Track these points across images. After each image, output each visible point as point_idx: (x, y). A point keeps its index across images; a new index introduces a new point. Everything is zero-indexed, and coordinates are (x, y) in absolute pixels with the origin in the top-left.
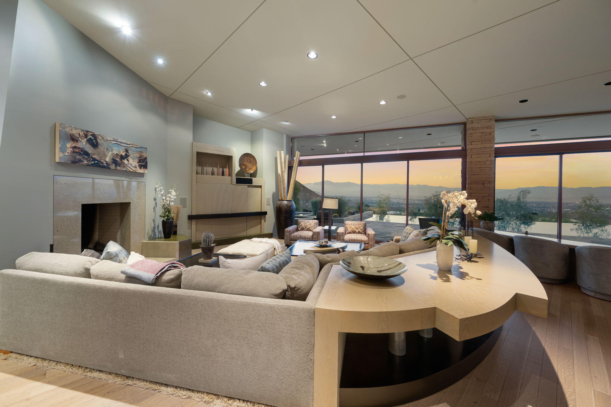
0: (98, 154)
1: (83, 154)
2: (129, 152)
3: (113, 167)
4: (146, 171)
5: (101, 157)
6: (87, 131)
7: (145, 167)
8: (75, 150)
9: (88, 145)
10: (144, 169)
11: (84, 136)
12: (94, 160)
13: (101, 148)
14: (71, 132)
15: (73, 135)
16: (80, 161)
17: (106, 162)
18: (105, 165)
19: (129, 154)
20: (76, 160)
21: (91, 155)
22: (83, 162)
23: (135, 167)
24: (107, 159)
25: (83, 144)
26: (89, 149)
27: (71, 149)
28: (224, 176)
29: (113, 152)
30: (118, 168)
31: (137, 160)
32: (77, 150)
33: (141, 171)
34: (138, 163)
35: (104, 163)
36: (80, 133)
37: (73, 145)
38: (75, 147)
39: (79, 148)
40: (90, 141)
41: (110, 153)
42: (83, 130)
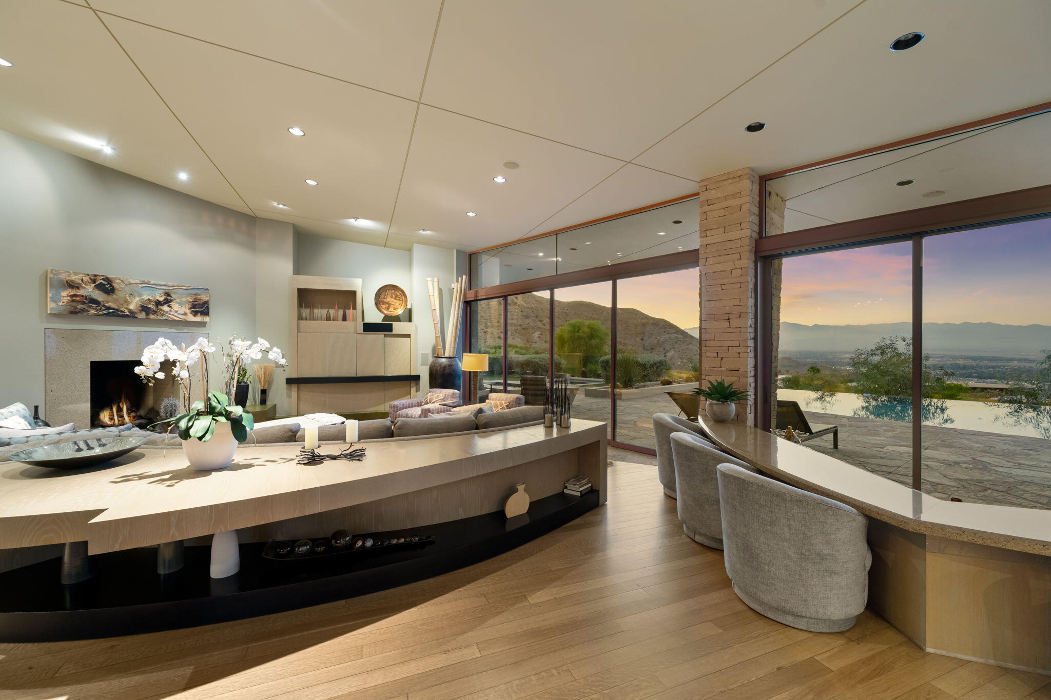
0: (115, 301)
1: (89, 303)
2: (173, 295)
3: (143, 315)
4: (207, 319)
5: (120, 304)
6: (96, 276)
7: (206, 313)
8: (74, 298)
9: (97, 292)
10: (202, 316)
11: (90, 281)
12: (108, 308)
13: (119, 295)
14: (68, 278)
15: (72, 281)
16: (83, 310)
17: (130, 311)
18: (128, 313)
19: (172, 299)
20: (77, 310)
21: (102, 303)
22: (89, 311)
23: (185, 314)
24: (132, 307)
25: (89, 290)
26: (99, 296)
27: (69, 298)
28: (346, 321)
29: (142, 297)
30: (152, 316)
31: (188, 306)
32: (78, 299)
33: (198, 319)
34: (189, 309)
35: (126, 311)
36: (84, 278)
37: (72, 293)
38: (75, 295)
39: (82, 296)
40: (100, 287)
41: (137, 299)
42: (88, 275)
